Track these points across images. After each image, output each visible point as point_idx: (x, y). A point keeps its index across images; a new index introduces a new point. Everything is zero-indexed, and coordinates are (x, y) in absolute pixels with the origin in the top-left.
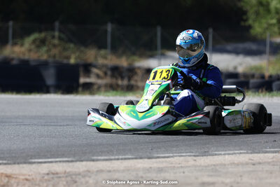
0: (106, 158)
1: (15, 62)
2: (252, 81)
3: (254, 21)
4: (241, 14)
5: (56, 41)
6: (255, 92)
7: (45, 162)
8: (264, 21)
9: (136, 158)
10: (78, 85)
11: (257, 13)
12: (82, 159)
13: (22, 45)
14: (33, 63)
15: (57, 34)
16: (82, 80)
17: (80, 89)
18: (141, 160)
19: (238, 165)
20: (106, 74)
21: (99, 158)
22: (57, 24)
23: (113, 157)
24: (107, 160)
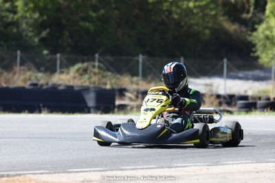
0: (133, 167)
1: (61, 88)
2: (259, 102)
3: (262, 52)
4: (250, 47)
5: (96, 70)
6: (261, 112)
7: (81, 172)
8: (270, 52)
9: (158, 168)
10: (114, 107)
11: (265, 46)
12: (113, 169)
13: (68, 73)
14: (76, 89)
15: (97, 64)
16: (118, 102)
17: (116, 110)
18: (162, 170)
19: (244, 173)
20: (137, 97)
21: (127, 167)
22: (97, 55)
23: (139, 167)
24: (133, 169)
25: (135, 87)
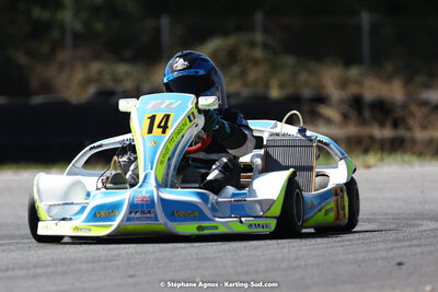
25: (353, 90)
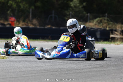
5: (106, 21)
15: (106, 18)
22: (106, 14)
